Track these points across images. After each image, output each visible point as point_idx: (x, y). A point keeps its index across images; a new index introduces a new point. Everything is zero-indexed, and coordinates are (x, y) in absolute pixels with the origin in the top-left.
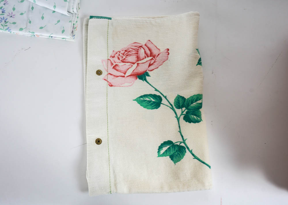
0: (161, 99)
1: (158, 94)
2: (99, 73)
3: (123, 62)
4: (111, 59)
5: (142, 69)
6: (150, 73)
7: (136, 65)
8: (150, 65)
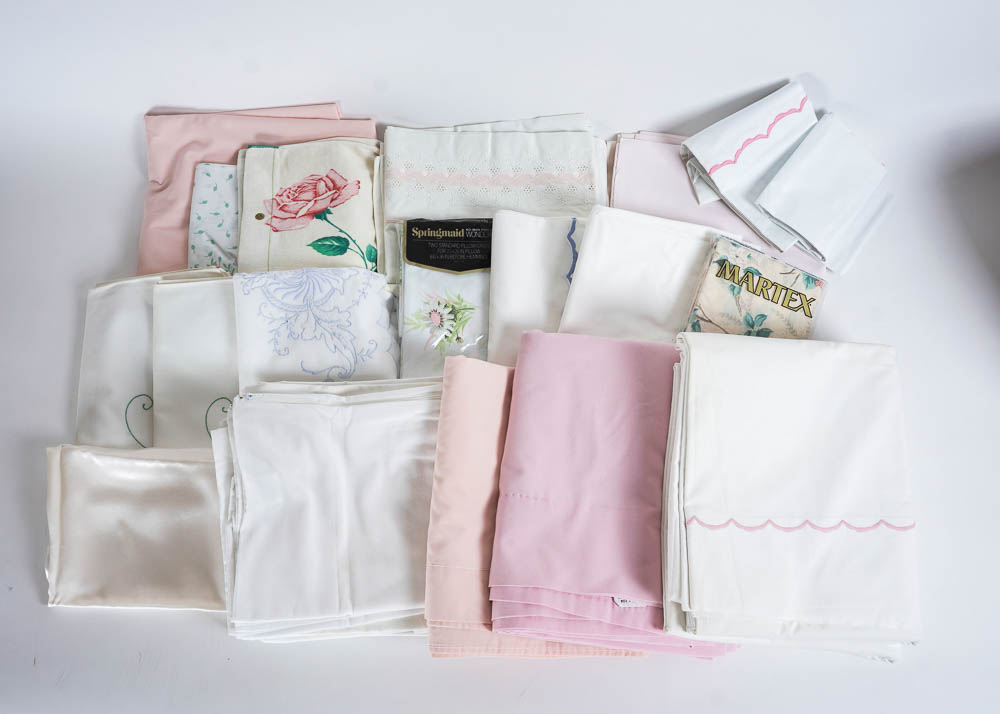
0: (348, 244)
1: (343, 236)
2: (260, 217)
3: (294, 200)
4: (277, 198)
5: (320, 206)
6: (331, 210)
7: (313, 202)
8: (332, 200)
